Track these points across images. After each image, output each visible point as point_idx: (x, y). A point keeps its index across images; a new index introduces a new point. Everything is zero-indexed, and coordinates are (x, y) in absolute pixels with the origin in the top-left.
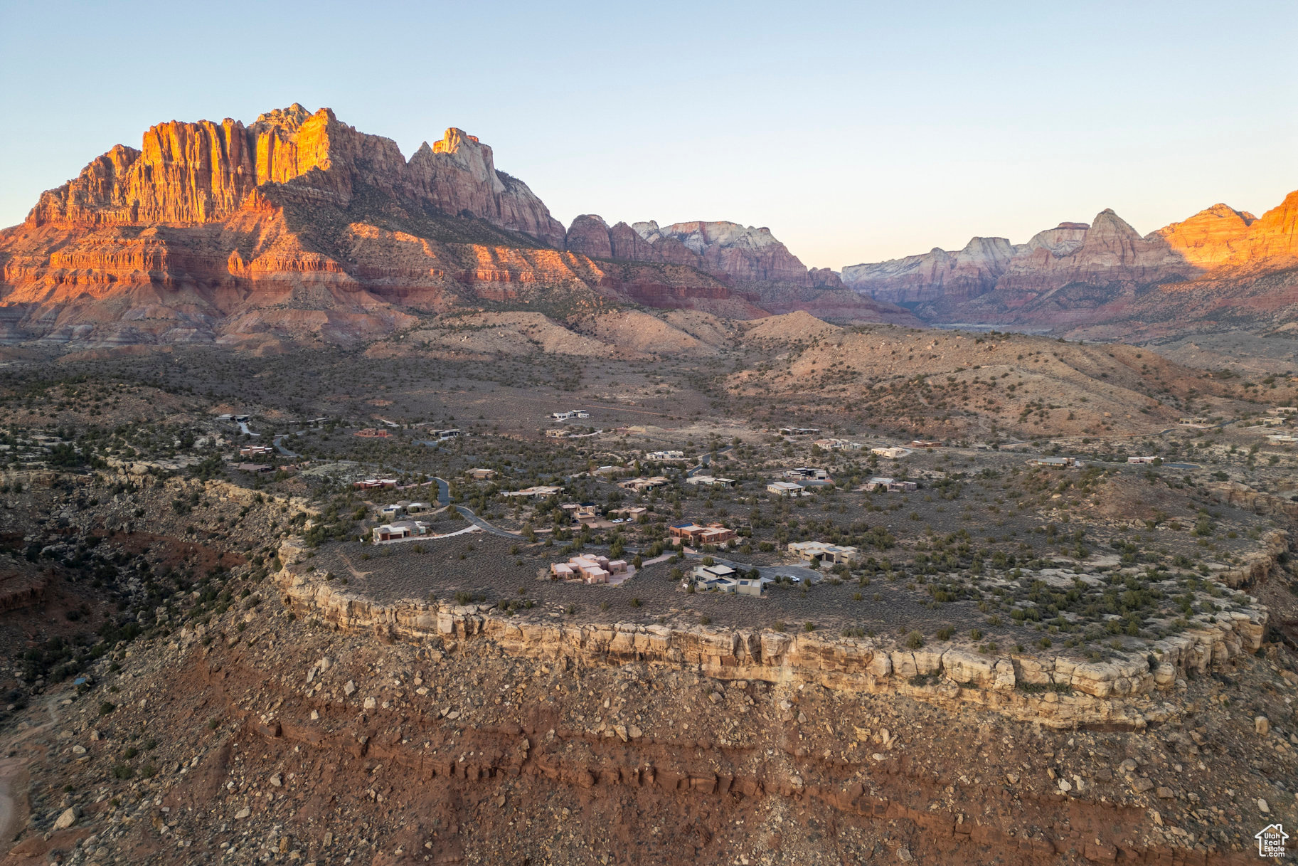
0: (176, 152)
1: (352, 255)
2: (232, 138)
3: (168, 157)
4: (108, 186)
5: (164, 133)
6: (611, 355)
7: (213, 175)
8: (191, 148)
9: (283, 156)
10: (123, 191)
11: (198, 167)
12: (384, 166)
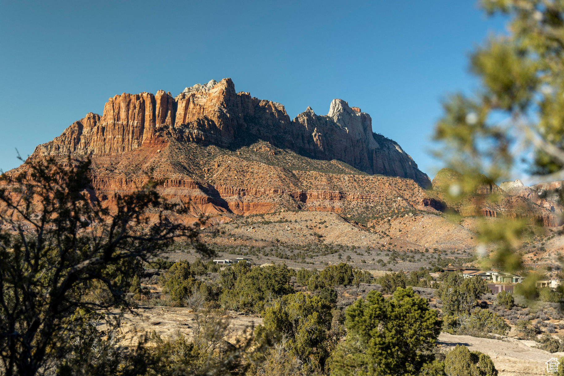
0: (123, 115)
1: (213, 178)
2: (161, 103)
3: (117, 118)
4: (78, 141)
5: (117, 101)
6: (383, 246)
7: (145, 130)
8: (133, 111)
9: (194, 115)
10: (87, 144)
11: (135, 125)
12: (270, 122)
